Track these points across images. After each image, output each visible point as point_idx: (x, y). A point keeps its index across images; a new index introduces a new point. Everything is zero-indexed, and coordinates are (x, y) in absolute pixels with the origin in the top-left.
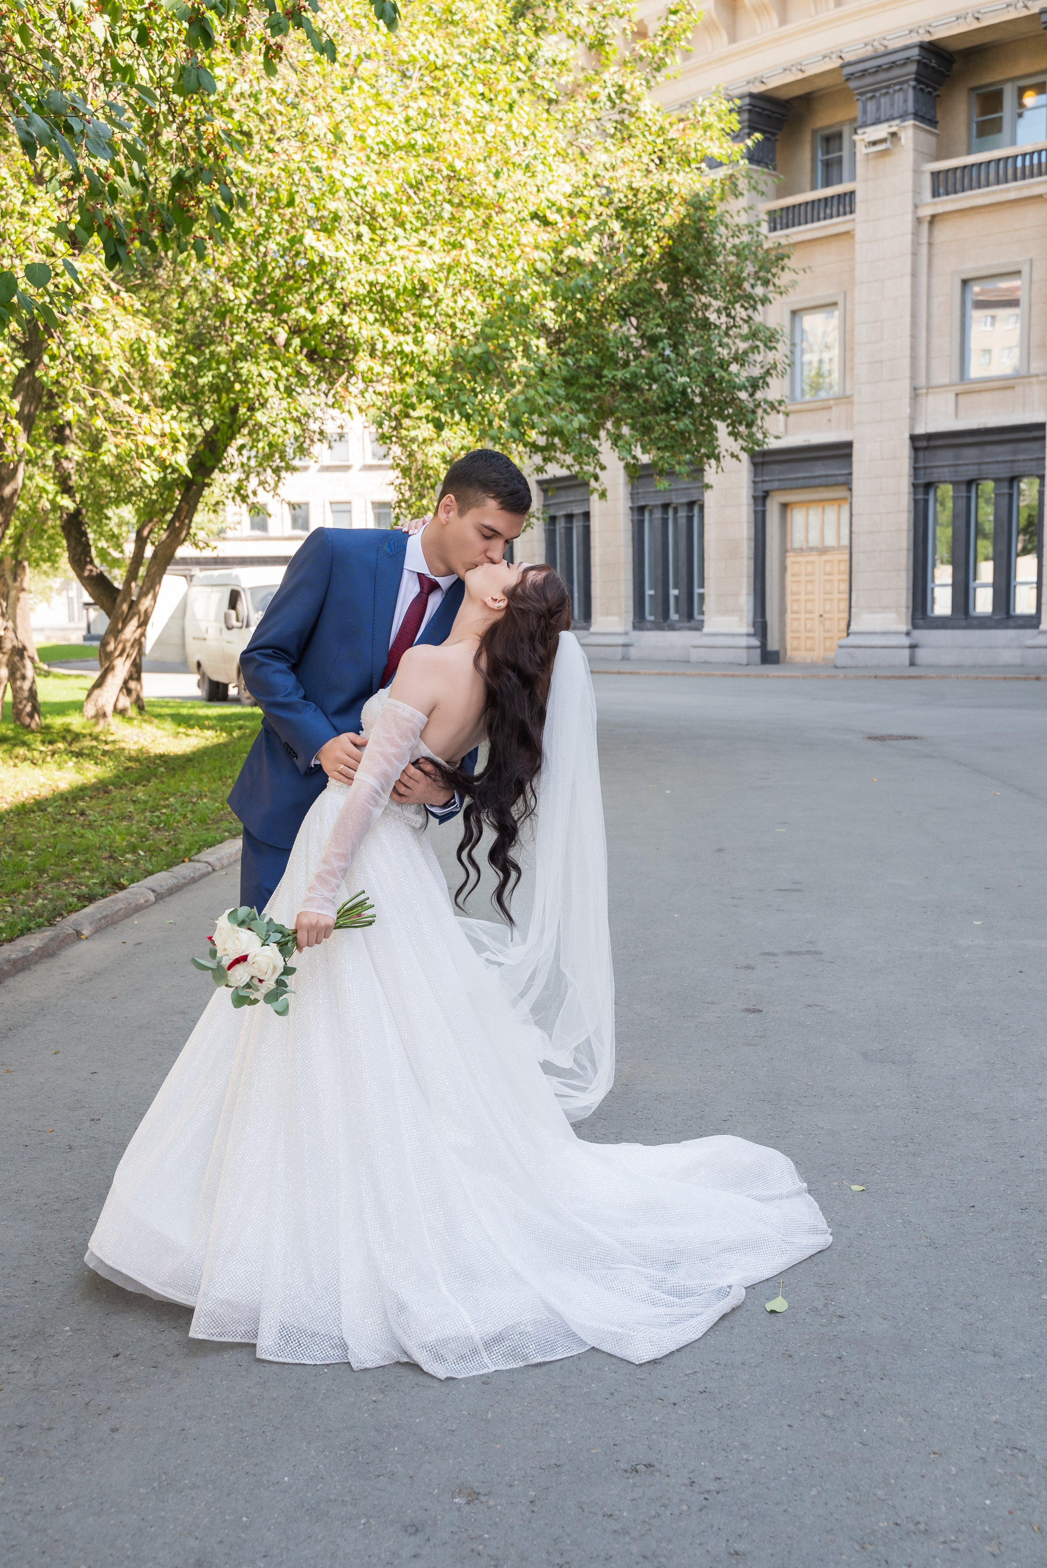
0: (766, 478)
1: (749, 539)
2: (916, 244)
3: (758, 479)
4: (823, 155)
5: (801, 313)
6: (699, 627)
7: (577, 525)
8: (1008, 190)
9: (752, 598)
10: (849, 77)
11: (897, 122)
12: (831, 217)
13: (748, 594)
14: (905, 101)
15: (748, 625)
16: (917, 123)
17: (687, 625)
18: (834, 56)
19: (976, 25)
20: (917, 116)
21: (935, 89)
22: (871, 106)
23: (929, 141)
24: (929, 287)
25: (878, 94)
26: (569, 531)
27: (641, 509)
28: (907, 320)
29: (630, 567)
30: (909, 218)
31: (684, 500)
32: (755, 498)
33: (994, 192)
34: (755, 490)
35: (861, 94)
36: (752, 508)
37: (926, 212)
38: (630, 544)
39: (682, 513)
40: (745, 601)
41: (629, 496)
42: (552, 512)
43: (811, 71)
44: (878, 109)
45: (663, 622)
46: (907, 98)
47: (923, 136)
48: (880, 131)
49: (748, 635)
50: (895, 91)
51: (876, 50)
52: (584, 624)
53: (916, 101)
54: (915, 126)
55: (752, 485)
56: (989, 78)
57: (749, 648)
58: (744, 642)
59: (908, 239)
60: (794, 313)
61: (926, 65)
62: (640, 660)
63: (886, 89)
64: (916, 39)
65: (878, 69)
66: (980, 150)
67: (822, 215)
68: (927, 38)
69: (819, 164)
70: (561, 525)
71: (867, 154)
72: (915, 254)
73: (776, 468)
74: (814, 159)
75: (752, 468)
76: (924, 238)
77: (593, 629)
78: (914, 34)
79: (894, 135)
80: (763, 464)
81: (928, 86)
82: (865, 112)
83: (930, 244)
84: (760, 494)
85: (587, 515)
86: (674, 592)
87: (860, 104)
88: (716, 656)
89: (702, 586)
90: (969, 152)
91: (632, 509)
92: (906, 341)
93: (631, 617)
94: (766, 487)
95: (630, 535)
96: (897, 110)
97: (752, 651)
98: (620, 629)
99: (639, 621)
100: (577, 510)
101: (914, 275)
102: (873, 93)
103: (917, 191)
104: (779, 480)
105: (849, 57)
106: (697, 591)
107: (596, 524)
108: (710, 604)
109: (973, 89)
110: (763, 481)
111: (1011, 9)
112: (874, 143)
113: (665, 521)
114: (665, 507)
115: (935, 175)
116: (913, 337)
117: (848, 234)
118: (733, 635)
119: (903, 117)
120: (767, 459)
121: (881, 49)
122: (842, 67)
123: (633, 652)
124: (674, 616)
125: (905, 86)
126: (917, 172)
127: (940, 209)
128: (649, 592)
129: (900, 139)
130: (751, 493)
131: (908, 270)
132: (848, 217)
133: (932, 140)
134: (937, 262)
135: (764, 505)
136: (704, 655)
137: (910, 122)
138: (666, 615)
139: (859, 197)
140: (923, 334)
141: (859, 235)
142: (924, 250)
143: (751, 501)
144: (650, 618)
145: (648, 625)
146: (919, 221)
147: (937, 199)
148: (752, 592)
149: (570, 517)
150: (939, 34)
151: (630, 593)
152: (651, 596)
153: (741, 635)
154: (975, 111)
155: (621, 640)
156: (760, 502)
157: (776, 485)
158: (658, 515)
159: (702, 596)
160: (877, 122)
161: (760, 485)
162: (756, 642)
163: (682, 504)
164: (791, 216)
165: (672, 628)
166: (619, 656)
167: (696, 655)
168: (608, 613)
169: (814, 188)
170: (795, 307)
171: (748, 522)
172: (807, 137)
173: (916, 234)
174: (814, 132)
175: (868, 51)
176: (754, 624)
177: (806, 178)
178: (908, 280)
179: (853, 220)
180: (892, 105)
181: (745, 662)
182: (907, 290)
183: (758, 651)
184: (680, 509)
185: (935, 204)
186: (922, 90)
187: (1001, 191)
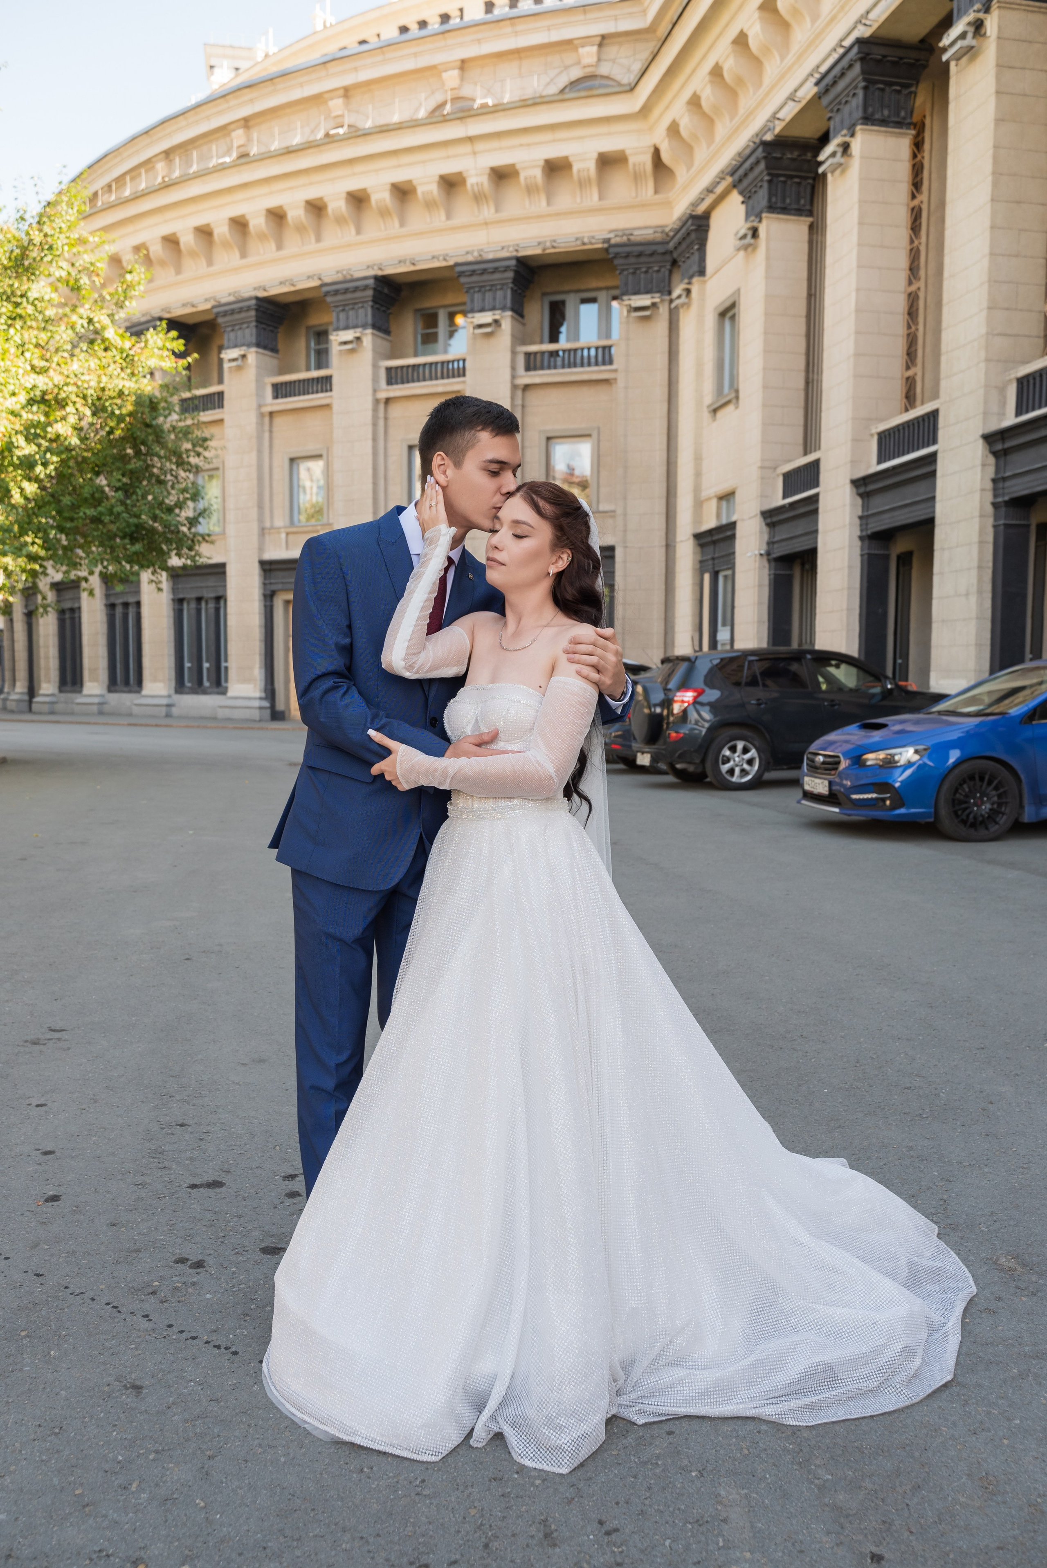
0: (273, 581)
1: (260, 626)
2: (375, 418)
3: (267, 582)
4: (315, 345)
5: (298, 461)
6: (224, 692)
7: (132, 611)
8: (437, 385)
9: (263, 671)
10: (327, 294)
11: (359, 330)
12: (317, 392)
13: (260, 668)
14: (366, 315)
15: (261, 691)
16: (375, 332)
17: (216, 690)
18: (315, 278)
19: (412, 268)
20: (374, 326)
21: (388, 309)
22: (342, 316)
23: (384, 345)
24: (386, 449)
25: (347, 308)
26: (125, 616)
27: (180, 601)
28: (370, 471)
29: (172, 645)
30: (369, 399)
31: (213, 595)
32: (265, 596)
33: (428, 386)
34: (265, 589)
35: (336, 307)
36: (262, 603)
37: (382, 395)
38: (172, 627)
39: (212, 605)
40: (258, 672)
41: (171, 590)
42: (113, 600)
43: (300, 286)
44: (347, 318)
45: (198, 688)
46: (366, 313)
47: (379, 341)
48: (349, 335)
49: (261, 699)
50: (359, 308)
51: (345, 276)
52: (138, 689)
53: (374, 316)
54: (373, 334)
55: (262, 586)
56: (428, 303)
57: (261, 708)
58: (257, 703)
59: (369, 414)
60: (292, 460)
61: (380, 292)
62: (180, 717)
63: (354, 304)
64: (371, 273)
65: (346, 291)
66: (424, 354)
67: (310, 390)
68: (380, 273)
69: (313, 353)
70: (119, 610)
71: (340, 351)
72: (375, 425)
73: (280, 574)
74: (308, 348)
75: (262, 573)
76: (381, 414)
77: (144, 692)
78: (370, 269)
79: (358, 339)
80: (270, 570)
81: (382, 306)
82: (338, 320)
83: (386, 419)
84: (268, 593)
85: (138, 604)
86: (206, 665)
87: (334, 314)
88: (237, 714)
89: (226, 661)
90: (416, 355)
91: (173, 600)
92: (370, 487)
93: (173, 684)
94: (273, 587)
95: (172, 620)
96: (361, 320)
97: (263, 711)
98: (164, 692)
99: (180, 687)
100: (131, 599)
101: (375, 439)
102: (344, 307)
103: (375, 379)
104: (282, 583)
105: (327, 280)
106: (223, 664)
107: (145, 611)
108: (232, 674)
109: (417, 311)
110: (271, 584)
111: (435, 260)
112: (345, 343)
113: (199, 611)
114: (199, 600)
115: (389, 370)
116: (375, 484)
117: (328, 406)
118: (249, 699)
119: (364, 326)
120: (273, 567)
121: (349, 277)
122: (322, 285)
123: (175, 711)
124: (206, 684)
125: (365, 305)
126: (375, 366)
127: (391, 394)
128: (187, 665)
129: (362, 342)
130: (262, 591)
131: (370, 436)
132: (328, 394)
133: (386, 345)
134: (391, 431)
135: (272, 601)
136: (227, 713)
137: (369, 331)
138: (200, 682)
139: (335, 381)
140: (381, 482)
141: (335, 408)
142: (381, 423)
143: (262, 598)
144: (188, 684)
145: (186, 690)
146: (377, 401)
147: (390, 387)
148: (263, 666)
149: (126, 605)
150: (389, 271)
151: (173, 665)
152: (189, 668)
153: (255, 699)
154: (420, 325)
155: (164, 701)
156: (268, 599)
157: (280, 586)
158: (193, 605)
159: (226, 668)
160: (347, 328)
161: (268, 587)
162: (266, 704)
163: (211, 598)
164: (288, 389)
165: (205, 692)
166: (163, 714)
167: (222, 713)
168: (155, 680)
169: (308, 369)
170: (293, 455)
171: (260, 613)
172: (303, 331)
173: (375, 410)
174: (308, 328)
175: (339, 277)
176: (266, 690)
177: (302, 362)
178: (370, 443)
179: (331, 397)
180: (357, 317)
181: (258, 718)
182: (369, 450)
183: (268, 711)
184: (210, 602)
185: (388, 390)
186: (378, 309)
187: (433, 386)
